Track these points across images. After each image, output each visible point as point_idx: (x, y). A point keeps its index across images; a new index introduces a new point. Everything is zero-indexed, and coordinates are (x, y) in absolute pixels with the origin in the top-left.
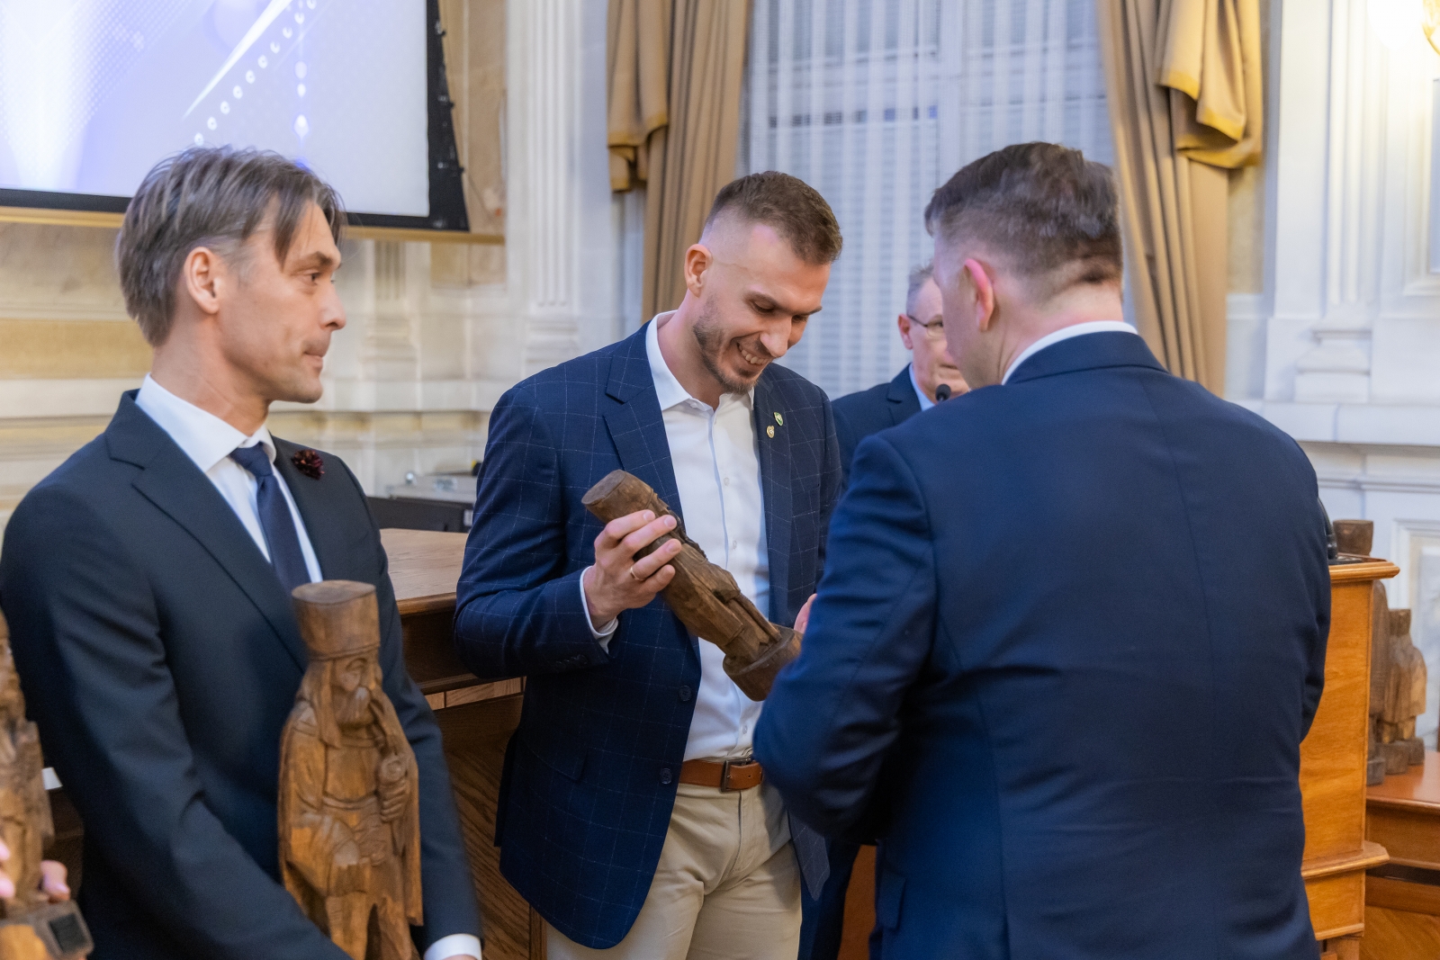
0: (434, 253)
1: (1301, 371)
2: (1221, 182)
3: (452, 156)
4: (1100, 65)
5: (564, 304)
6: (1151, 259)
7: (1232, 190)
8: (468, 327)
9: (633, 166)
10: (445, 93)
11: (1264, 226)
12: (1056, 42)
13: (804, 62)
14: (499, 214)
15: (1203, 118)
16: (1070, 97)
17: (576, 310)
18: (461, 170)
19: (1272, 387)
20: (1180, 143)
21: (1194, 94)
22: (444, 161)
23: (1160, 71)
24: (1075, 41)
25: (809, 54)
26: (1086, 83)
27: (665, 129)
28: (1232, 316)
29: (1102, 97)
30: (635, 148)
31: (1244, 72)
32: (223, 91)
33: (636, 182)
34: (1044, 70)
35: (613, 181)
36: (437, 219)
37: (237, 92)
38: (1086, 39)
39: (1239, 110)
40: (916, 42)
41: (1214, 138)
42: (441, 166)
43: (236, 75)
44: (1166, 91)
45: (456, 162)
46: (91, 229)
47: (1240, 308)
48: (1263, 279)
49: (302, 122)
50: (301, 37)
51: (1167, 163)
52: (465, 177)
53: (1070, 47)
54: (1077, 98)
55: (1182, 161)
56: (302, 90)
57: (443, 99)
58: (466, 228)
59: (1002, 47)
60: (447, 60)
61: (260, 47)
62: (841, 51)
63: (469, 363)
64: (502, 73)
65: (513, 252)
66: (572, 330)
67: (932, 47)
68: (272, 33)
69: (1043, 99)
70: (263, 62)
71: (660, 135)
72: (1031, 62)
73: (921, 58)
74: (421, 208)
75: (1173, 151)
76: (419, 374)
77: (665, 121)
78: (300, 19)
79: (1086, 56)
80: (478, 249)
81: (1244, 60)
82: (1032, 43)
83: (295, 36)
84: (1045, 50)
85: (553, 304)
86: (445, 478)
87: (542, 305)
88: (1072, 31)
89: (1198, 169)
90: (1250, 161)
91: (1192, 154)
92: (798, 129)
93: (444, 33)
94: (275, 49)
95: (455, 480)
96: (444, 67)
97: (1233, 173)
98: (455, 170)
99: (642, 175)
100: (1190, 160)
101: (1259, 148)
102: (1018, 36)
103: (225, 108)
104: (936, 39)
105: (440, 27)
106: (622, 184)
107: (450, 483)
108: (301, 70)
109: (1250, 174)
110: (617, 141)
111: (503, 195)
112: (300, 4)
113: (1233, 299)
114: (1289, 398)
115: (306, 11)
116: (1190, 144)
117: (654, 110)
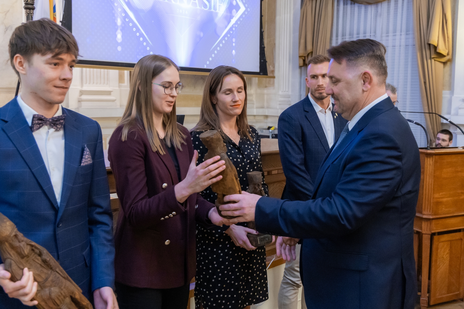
0: (259, 80)
1: (460, 108)
2: (442, 65)
3: (265, 59)
4: (414, 38)
5: (287, 92)
6: (425, 83)
7: (444, 67)
8: (266, 96)
9: (304, 61)
11: (452, 75)
12: (403, 33)
13: (344, 37)
14: (273, 71)
15: (438, 51)
16: (406, 46)
17: (290, 93)
18: (266, 62)
19: (453, 112)
20: (433, 56)
21: (436, 45)
22: (263, 60)
23: (428, 40)
24: (408, 33)
25: (346, 35)
26: (410, 42)
27: (312, 52)
28: (443, 96)
29: (414, 45)
30: (305, 57)
31: (448, 40)
32: (218, 45)
33: (305, 64)
34: (401, 39)
35: (299, 64)
36: (261, 73)
37: (221, 45)
38: (411, 32)
39: (446, 49)
40: (371, 33)
41: (441, 55)
42: (262, 61)
43: (221, 42)
44: (429, 45)
46: (188, 75)
47: (446, 94)
48: (451, 87)
49: (234, 51)
50: (234, 33)
51: (429, 61)
52: (267, 63)
53: (407, 34)
54: (408, 46)
55: (433, 60)
56: (234, 44)
57: (263, 46)
58: (267, 75)
59: (391, 34)
60: (264, 38)
61: (226, 35)
62: (353, 35)
63: (265, 105)
64: (274, 40)
65: (276, 80)
66: (289, 97)
67: (374, 34)
68: (228, 32)
69: (400, 46)
70: (226, 39)
71: (311, 54)
72: (398, 37)
73: (372, 36)
74: (257, 70)
75: (431, 58)
76: (255, 107)
78: (234, 29)
79: (411, 36)
80: (268, 79)
81: (448, 38)
82: (398, 33)
84: (401, 35)
85: (285, 91)
86: (262, 130)
87: (282, 92)
88: (407, 30)
89: (436, 62)
90: (449, 60)
91: (435, 59)
93: (263, 31)
94: (229, 36)
95: (264, 130)
97: (445, 63)
98: (265, 62)
100: (435, 60)
101: (451, 58)
102: (395, 31)
103: (218, 48)
104: (375, 32)
105: (263, 30)
106: (302, 65)
107: (263, 131)
108: (234, 40)
109: (448, 64)
110: (301, 55)
111: (274, 67)
112: (234, 26)
113: (444, 92)
114: (457, 114)
115: (235, 27)
116: (435, 57)
117: (309, 48)
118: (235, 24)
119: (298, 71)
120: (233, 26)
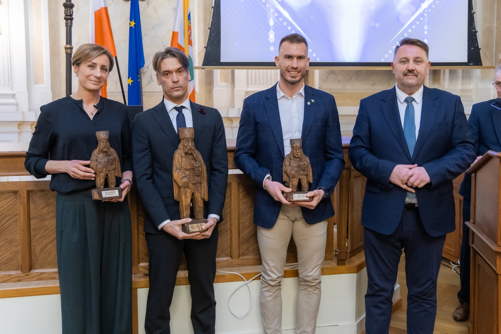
0: (482, 72)
10: (474, 29)
32: (401, 35)
37: (406, 35)
43: (405, 31)
45: (478, 47)
50: (426, 19)
56: (425, 32)
58: (481, 65)
60: (475, 20)
68: (417, 19)
70: (414, 27)
78: (426, 15)
83: (424, 19)
94: (418, 23)
96: (474, 22)
98: (478, 49)
112: (426, 11)
115: (428, 12)
118: (427, 9)
120: (424, 11)
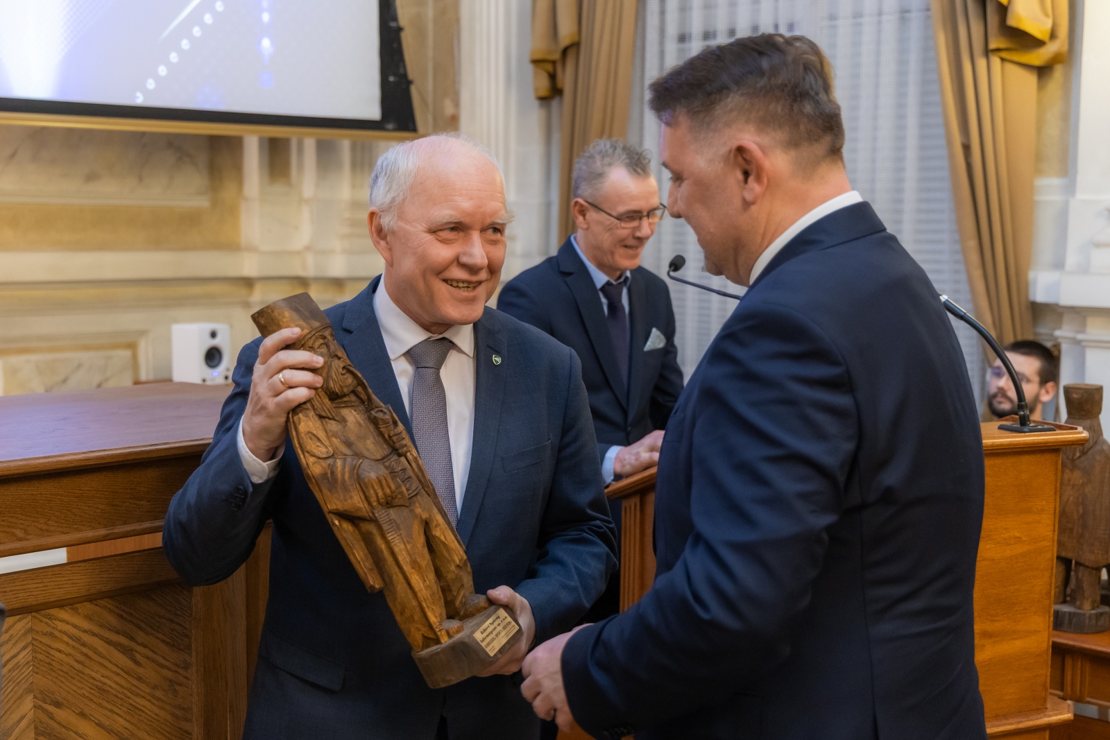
1: (1098, 245)
2: (1031, 79)
3: (402, 71)
6: (967, 148)
7: (1041, 86)
9: (553, 77)
10: (395, 19)
11: (1069, 118)
14: (454, 119)
15: (1012, 22)
16: (903, 11)
18: (409, 83)
19: (1072, 260)
20: (992, 45)
22: (395, 75)
27: (577, 45)
28: (1040, 197)
29: (928, 10)
30: (554, 63)
32: (195, 19)
33: (555, 91)
35: (536, 90)
36: (389, 122)
37: (208, 19)
39: (1046, 14)
41: (1022, 40)
42: (391, 79)
43: (206, 6)
45: (405, 76)
47: (1048, 189)
48: (1066, 164)
49: (266, 43)
51: (981, 63)
52: (414, 90)
54: (908, 11)
55: (996, 61)
56: (266, 17)
57: (393, 24)
58: (414, 130)
69: (880, 14)
71: (573, 50)
74: (374, 113)
75: (987, 52)
77: (576, 39)
89: (1009, 66)
91: (1004, 55)
92: (682, 46)
97: (1042, 71)
98: (405, 82)
99: (559, 85)
100: (1003, 60)
101: (1065, 48)
103: (197, 31)
106: (544, 92)
110: (538, 56)
111: (457, 104)
113: (1041, 182)
114: (1084, 269)
116: (1002, 45)
117: (566, 30)
119: (536, 115)
